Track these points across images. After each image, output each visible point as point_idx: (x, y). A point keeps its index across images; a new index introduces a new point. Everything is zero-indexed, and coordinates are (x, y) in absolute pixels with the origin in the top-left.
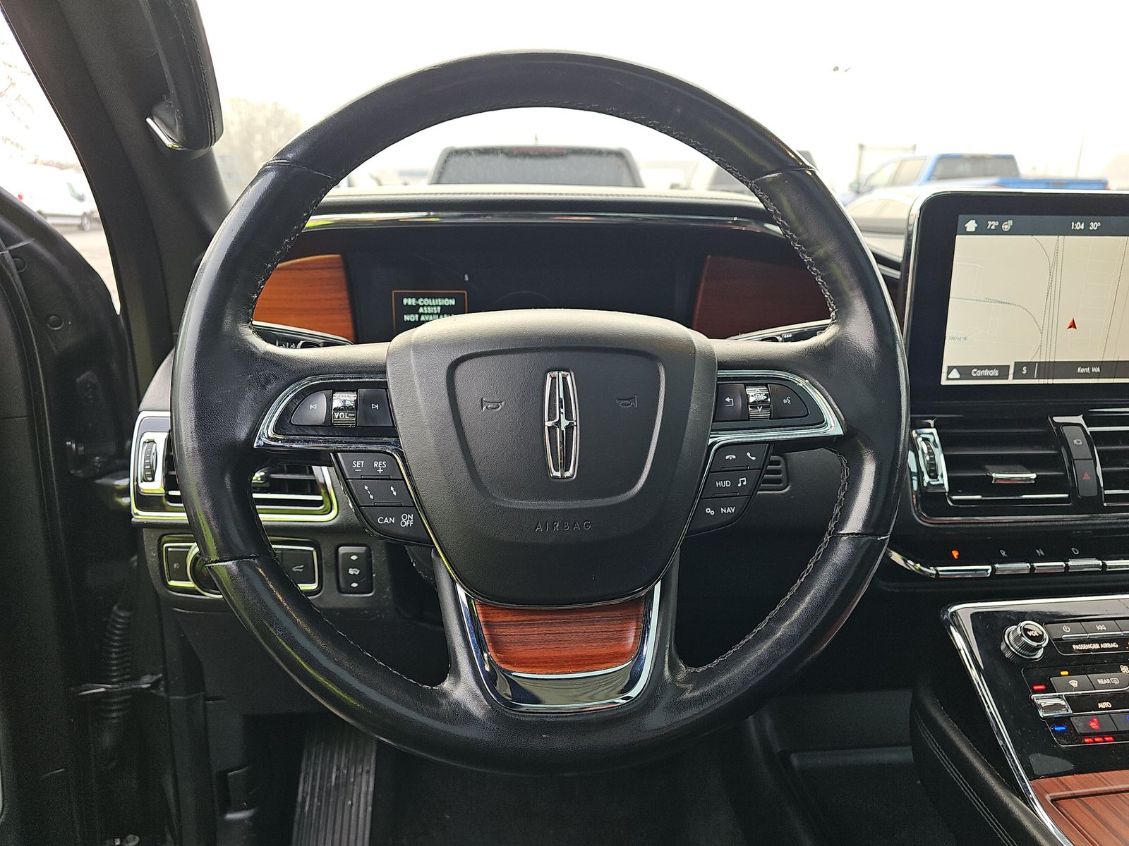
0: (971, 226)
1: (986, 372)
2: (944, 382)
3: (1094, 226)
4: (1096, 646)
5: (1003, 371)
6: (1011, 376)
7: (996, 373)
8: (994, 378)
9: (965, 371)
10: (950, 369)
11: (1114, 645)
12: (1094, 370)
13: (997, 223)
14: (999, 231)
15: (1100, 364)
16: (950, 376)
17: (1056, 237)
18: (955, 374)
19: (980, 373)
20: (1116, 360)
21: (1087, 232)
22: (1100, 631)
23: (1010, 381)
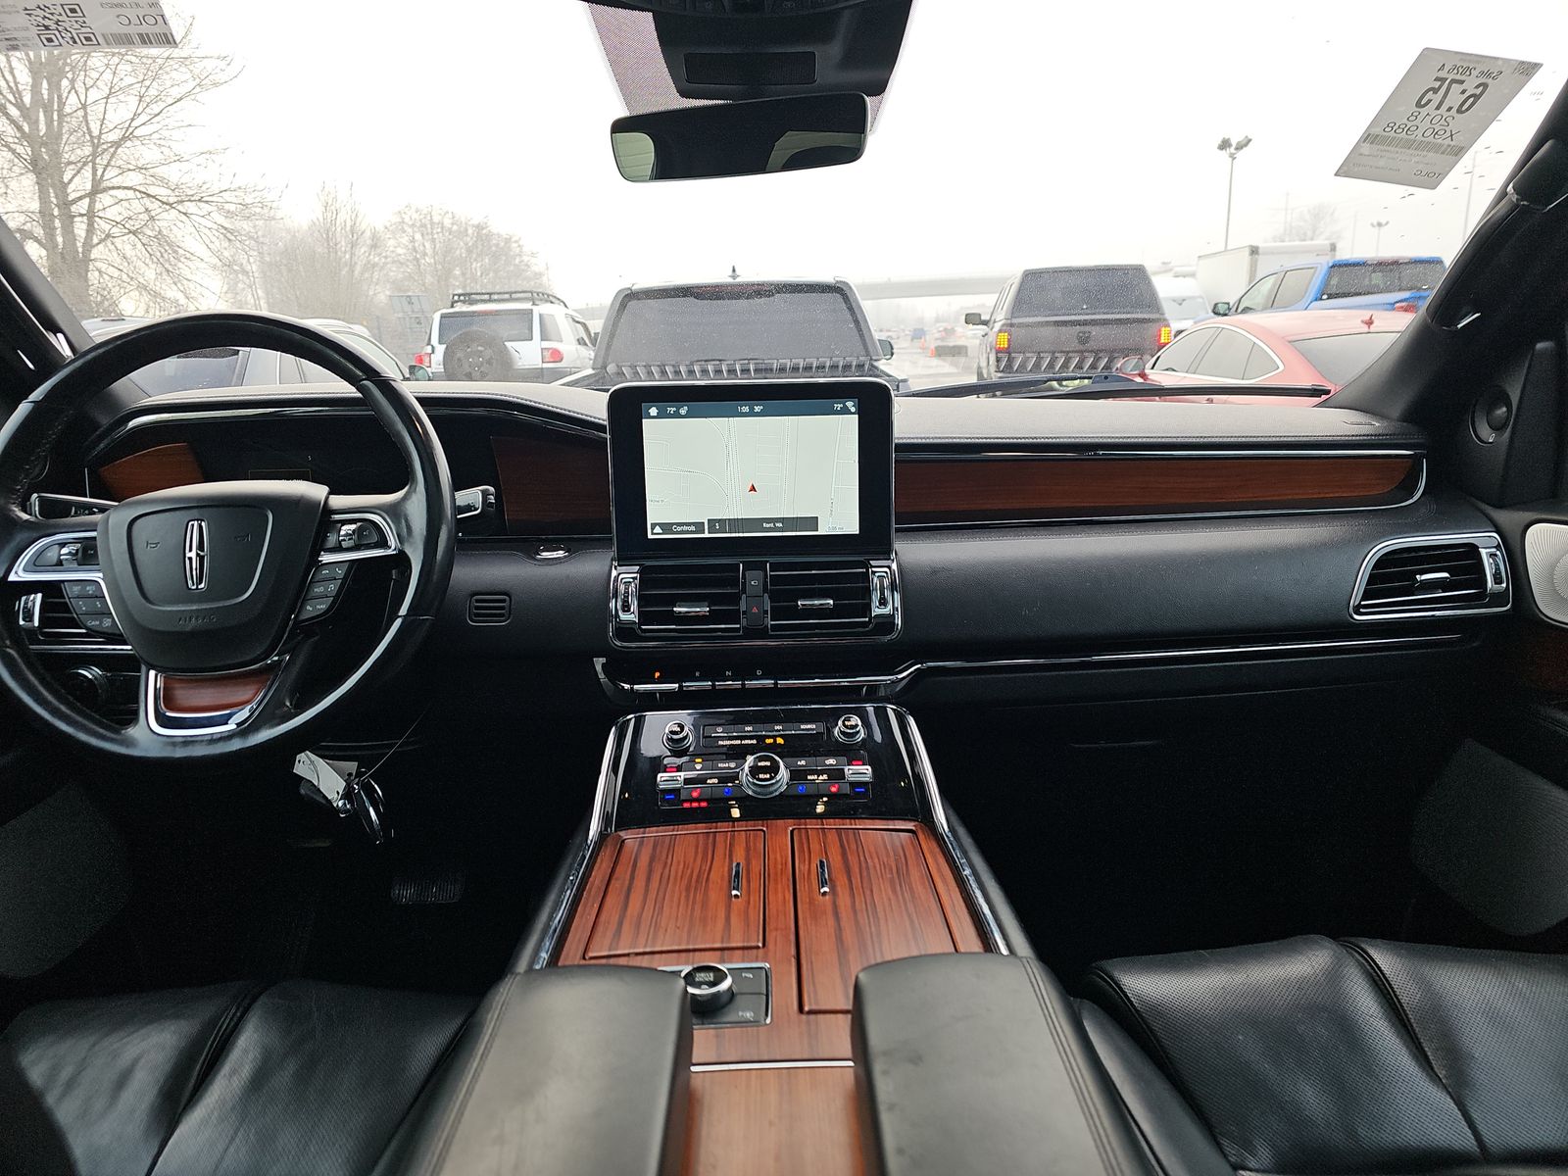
0: (653, 411)
1: (685, 528)
2: (650, 536)
3: (757, 409)
4: (738, 742)
5: (699, 526)
6: (706, 531)
7: (693, 528)
8: (692, 532)
9: (667, 527)
10: (654, 526)
11: (754, 742)
12: (777, 525)
13: (675, 409)
14: (677, 415)
15: (782, 520)
16: (655, 531)
17: (727, 419)
18: (658, 530)
19: (679, 529)
20: (795, 516)
21: (751, 414)
22: (748, 731)
23: (706, 535)
